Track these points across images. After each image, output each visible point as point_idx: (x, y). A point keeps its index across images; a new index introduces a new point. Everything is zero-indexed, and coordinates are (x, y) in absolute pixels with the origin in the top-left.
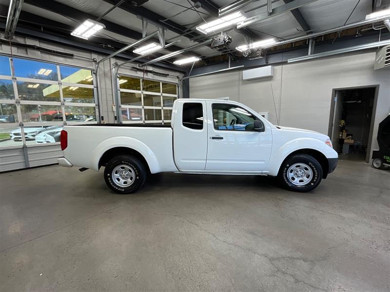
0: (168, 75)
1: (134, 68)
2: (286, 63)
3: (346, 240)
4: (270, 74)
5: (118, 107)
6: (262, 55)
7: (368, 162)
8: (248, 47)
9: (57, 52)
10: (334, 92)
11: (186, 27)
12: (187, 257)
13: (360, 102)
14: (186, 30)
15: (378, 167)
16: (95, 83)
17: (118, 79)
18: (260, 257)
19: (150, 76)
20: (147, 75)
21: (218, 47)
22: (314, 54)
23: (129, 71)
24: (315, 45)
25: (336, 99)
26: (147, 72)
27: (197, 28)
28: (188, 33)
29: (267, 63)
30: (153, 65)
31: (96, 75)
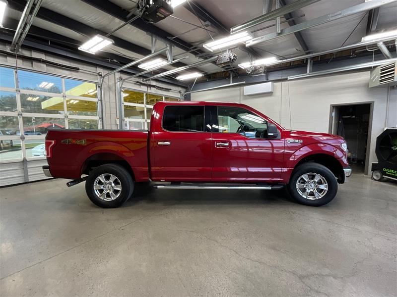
0: (171, 90)
1: (138, 82)
2: (286, 80)
3: (369, 254)
4: (270, 91)
5: (121, 120)
6: (264, 72)
7: (367, 174)
8: (251, 64)
9: (63, 66)
10: (332, 107)
11: (192, 44)
12: (213, 276)
13: (354, 117)
14: (193, 47)
15: (378, 179)
16: (99, 96)
17: (122, 93)
18: (288, 275)
19: (153, 91)
20: (150, 89)
21: (224, 63)
22: (312, 72)
23: (134, 85)
24: (313, 64)
25: (333, 114)
26: (151, 86)
27: (204, 46)
28: (194, 50)
29: (268, 79)
30: (156, 80)
31: (101, 89)
